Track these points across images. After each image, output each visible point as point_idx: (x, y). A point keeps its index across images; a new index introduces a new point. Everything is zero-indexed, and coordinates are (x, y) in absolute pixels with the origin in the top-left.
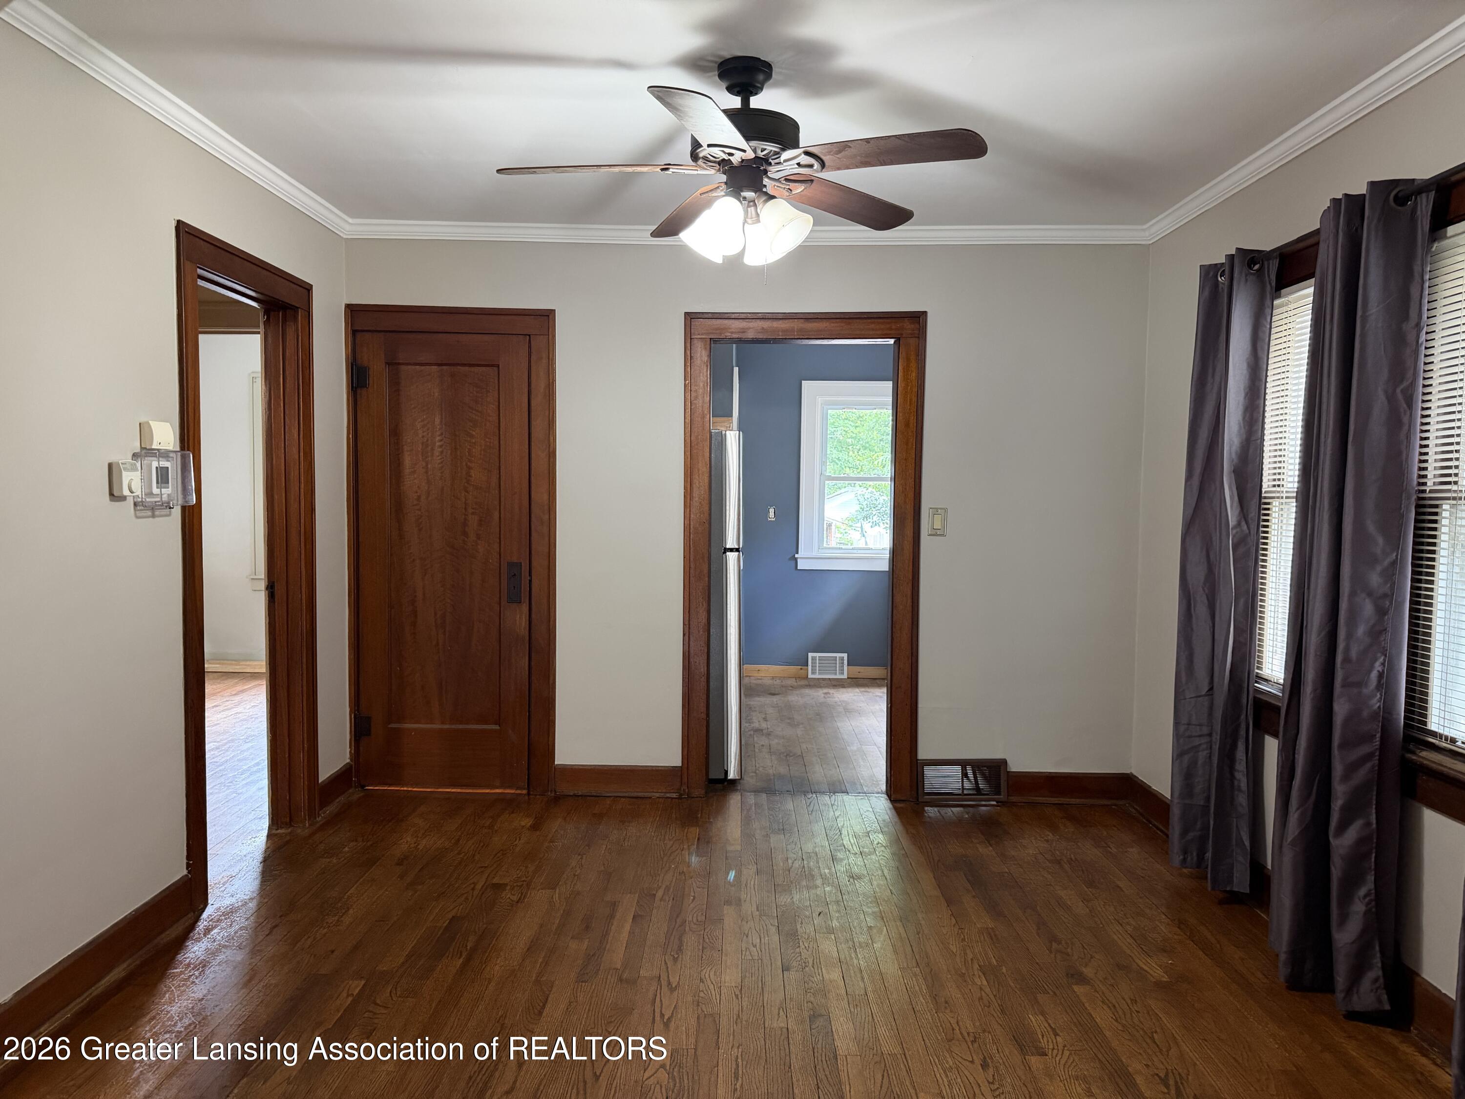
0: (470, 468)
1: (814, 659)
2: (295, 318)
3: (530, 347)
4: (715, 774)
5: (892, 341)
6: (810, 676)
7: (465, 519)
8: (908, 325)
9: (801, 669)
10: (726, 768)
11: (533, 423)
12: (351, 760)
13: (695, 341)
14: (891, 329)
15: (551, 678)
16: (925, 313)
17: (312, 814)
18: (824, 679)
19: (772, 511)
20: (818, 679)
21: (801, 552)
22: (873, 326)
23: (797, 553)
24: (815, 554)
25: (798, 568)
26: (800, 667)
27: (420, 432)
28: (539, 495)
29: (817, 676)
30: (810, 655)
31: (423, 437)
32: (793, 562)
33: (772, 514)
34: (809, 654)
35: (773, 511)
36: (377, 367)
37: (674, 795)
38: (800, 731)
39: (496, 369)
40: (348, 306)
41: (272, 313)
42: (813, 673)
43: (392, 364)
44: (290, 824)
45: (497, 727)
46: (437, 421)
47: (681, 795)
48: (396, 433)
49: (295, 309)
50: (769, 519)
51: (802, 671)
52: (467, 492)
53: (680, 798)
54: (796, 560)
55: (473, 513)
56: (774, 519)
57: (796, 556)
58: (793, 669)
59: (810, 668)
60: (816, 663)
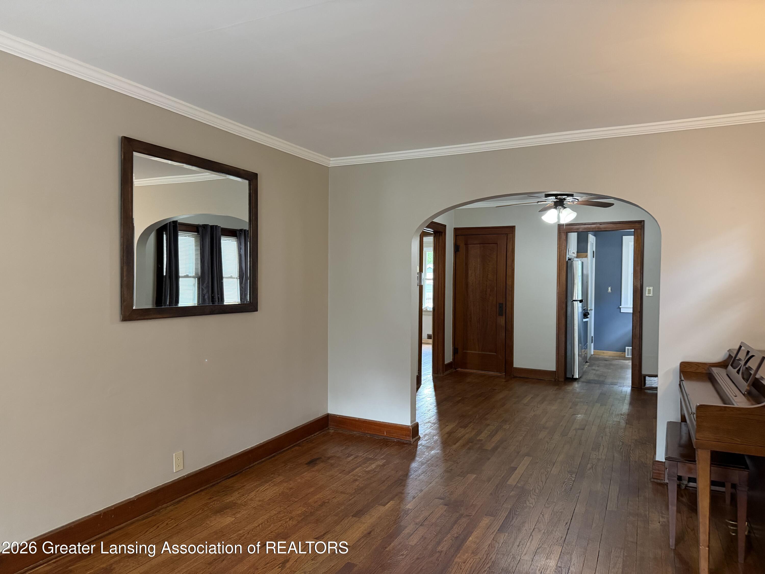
0: (488, 274)
2: (442, 235)
3: (507, 238)
4: (569, 376)
5: (633, 230)
6: (626, 356)
7: (486, 290)
8: (638, 225)
9: (623, 353)
10: (573, 374)
11: (507, 260)
12: (452, 360)
13: (561, 233)
14: (631, 226)
15: (512, 340)
16: (644, 221)
17: (443, 373)
21: (623, 305)
22: (624, 226)
23: (621, 306)
24: (629, 306)
25: (621, 312)
27: (474, 264)
28: (509, 283)
29: (629, 356)
30: (627, 348)
31: (474, 265)
35: (610, 289)
36: (462, 246)
37: (553, 379)
38: (610, 371)
39: (496, 244)
40: (454, 228)
41: (436, 234)
43: (466, 244)
44: (437, 374)
45: (495, 354)
46: (479, 260)
47: (555, 380)
48: (467, 264)
49: (442, 232)
50: (608, 292)
52: (487, 281)
54: (620, 308)
55: (488, 288)
56: (611, 292)
58: (619, 353)
59: (627, 353)
60: (629, 351)
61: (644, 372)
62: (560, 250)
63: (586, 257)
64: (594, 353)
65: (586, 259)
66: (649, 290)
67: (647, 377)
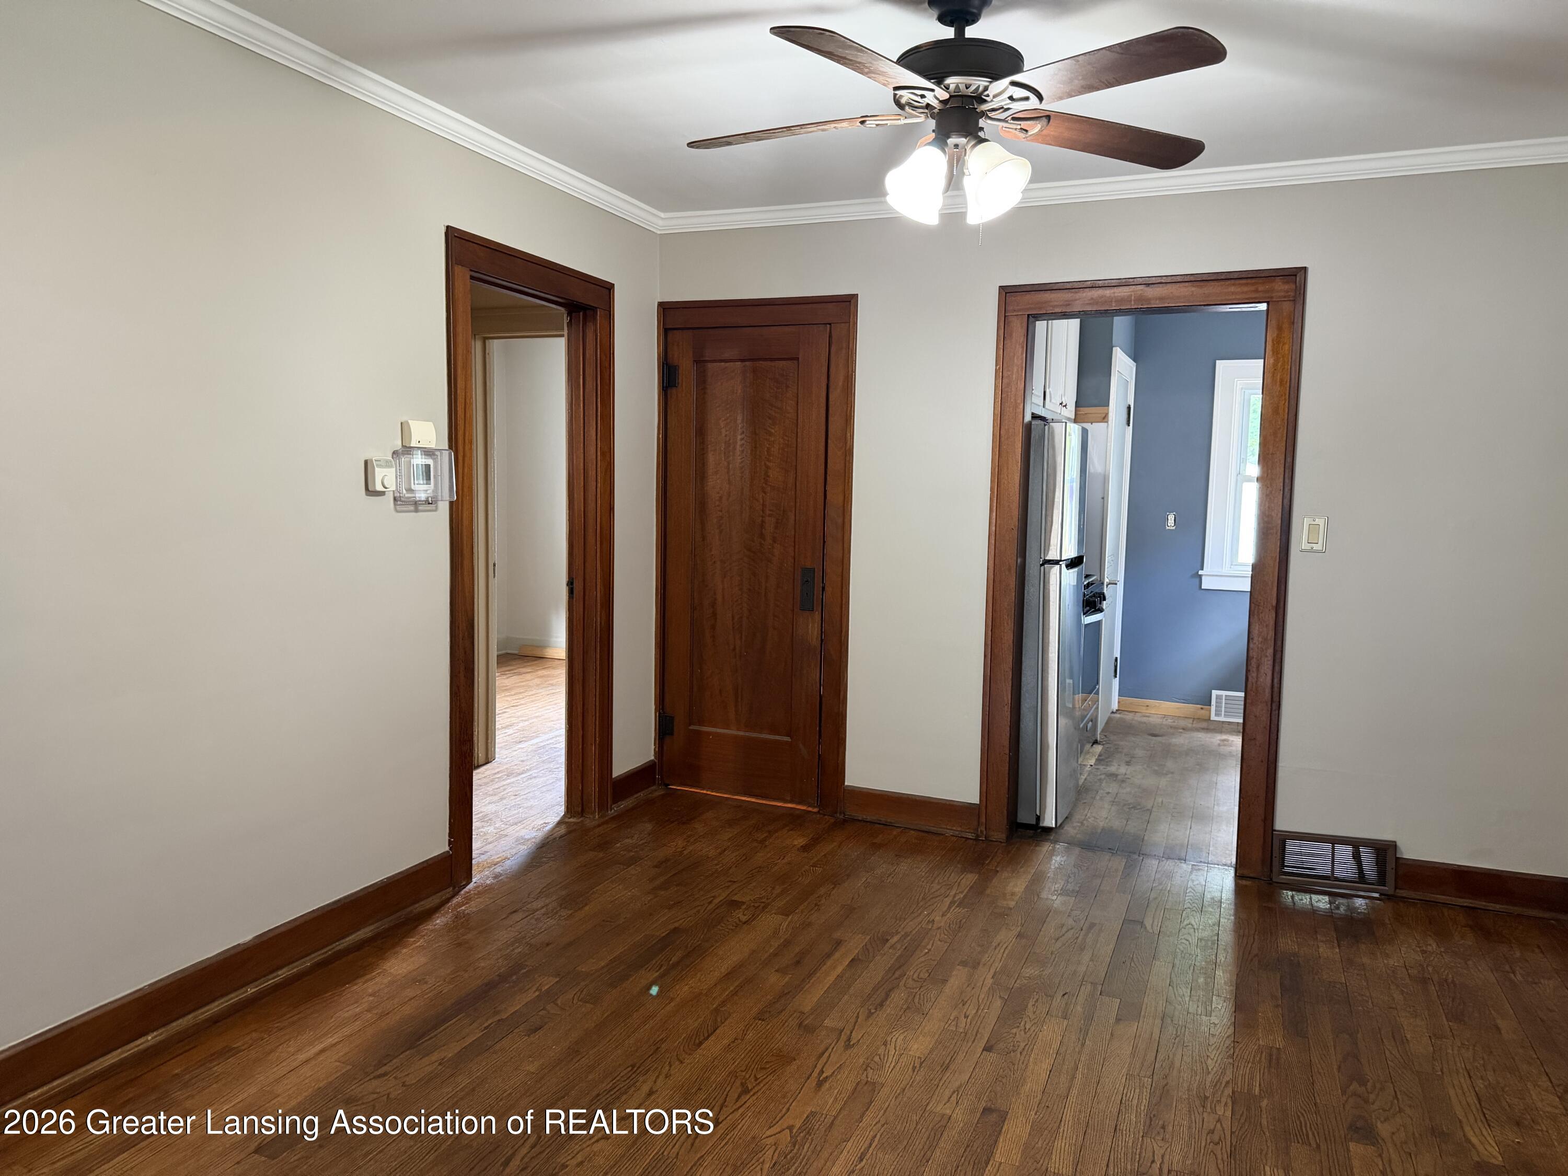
0: (768, 467)
1: (1218, 697)
2: (595, 319)
3: (830, 336)
4: (1024, 817)
5: (1263, 307)
6: (1213, 717)
7: (763, 521)
8: (1280, 287)
9: (1202, 708)
10: (1038, 814)
11: (830, 419)
12: (655, 757)
13: (1011, 319)
14: (1257, 291)
15: (842, 693)
16: (1305, 269)
17: (603, 807)
18: (1230, 723)
19: (1171, 518)
20: (1223, 722)
21: (1207, 568)
22: (1232, 289)
23: (1202, 569)
24: (1226, 570)
25: (1203, 588)
26: (1200, 706)
27: (723, 431)
28: (834, 497)
29: (1222, 719)
30: (1214, 693)
31: (726, 436)
32: (1197, 580)
33: (1171, 521)
34: (1213, 691)
35: (1173, 518)
36: (686, 367)
37: (970, 836)
38: (1163, 782)
39: (796, 362)
40: (661, 305)
41: (574, 314)
42: (1217, 715)
43: (699, 362)
44: (582, 813)
45: (788, 739)
46: (740, 418)
47: (978, 836)
48: (701, 432)
49: (594, 309)
50: (1167, 528)
51: (1203, 711)
52: (765, 493)
53: (976, 840)
54: (1200, 576)
55: (770, 516)
56: (1174, 528)
57: (1200, 572)
58: (1190, 708)
59: (1213, 708)
60: (1221, 703)
61: (1282, 823)
62: (1005, 381)
63: (1105, 418)
64: (1119, 706)
65: (1103, 425)
66: (1313, 528)
67: (1289, 842)
